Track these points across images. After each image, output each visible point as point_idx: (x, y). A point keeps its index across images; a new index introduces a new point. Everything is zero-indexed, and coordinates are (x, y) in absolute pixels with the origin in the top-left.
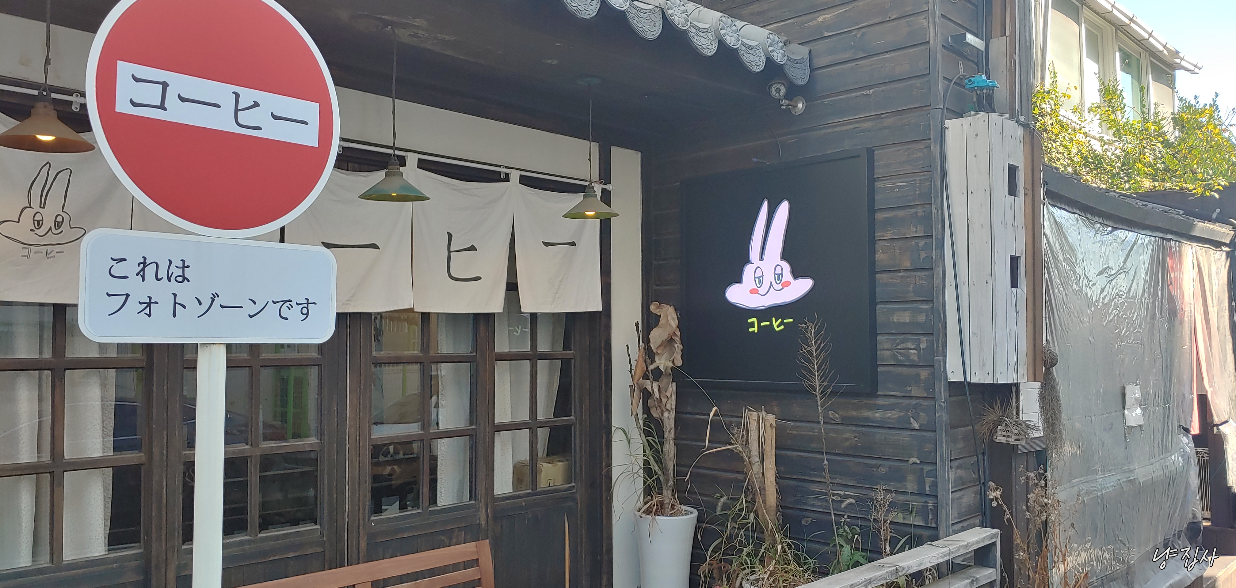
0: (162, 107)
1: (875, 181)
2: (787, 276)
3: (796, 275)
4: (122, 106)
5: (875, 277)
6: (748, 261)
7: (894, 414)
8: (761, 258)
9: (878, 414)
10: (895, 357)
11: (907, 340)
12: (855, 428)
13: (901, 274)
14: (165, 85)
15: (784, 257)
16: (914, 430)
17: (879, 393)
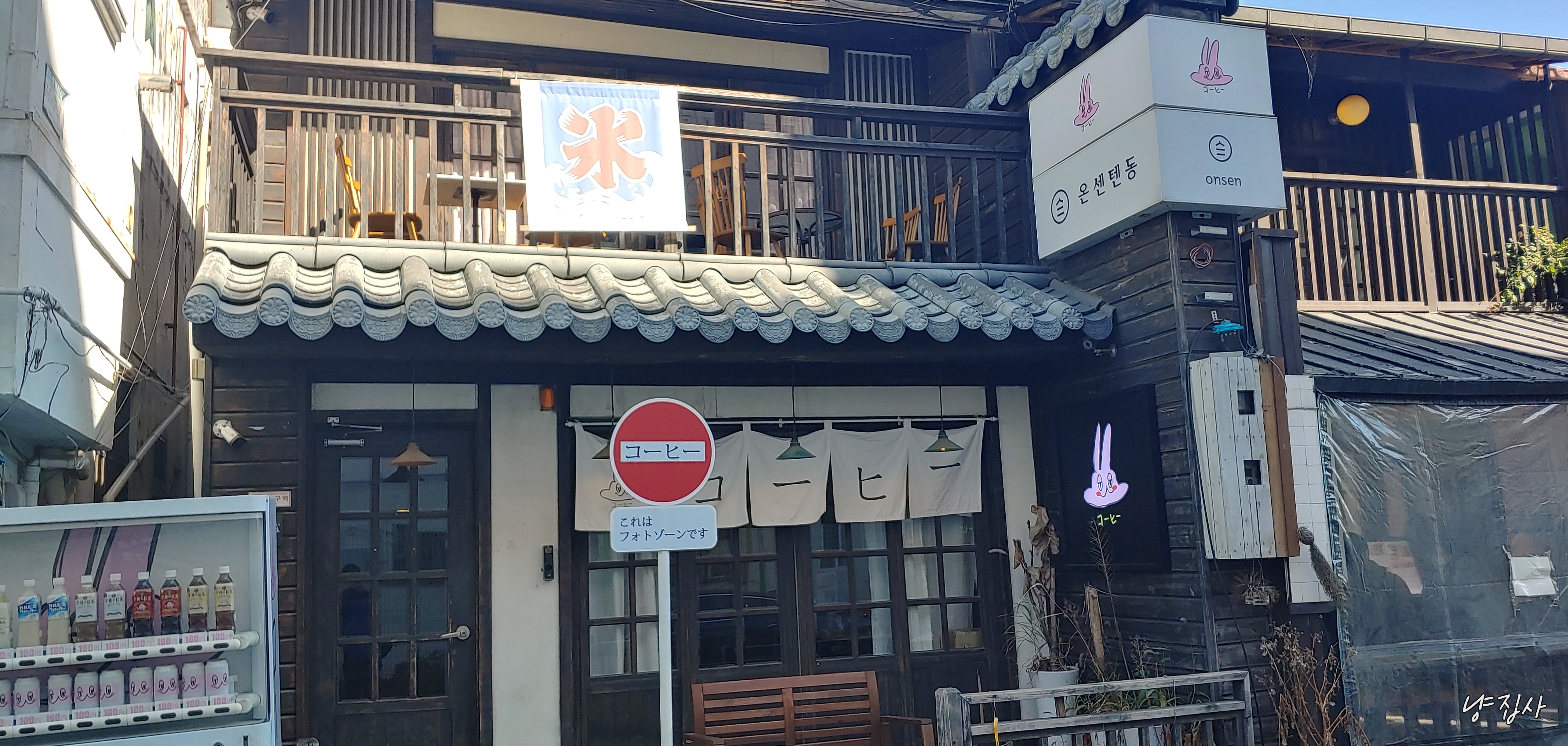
0: (638, 456)
1: (1157, 408)
2: (1115, 482)
3: (1119, 482)
4: (623, 459)
5: (1163, 482)
6: (1093, 471)
7: (1181, 586)
8: (1100, 469)
9: (1173, 586)
10: (1178, 542)
11: (1183, 528)
12: (1163, 598)
13: (1176, 478)
14: (639, 447)
15: (1112, 468)
16: (1192, 597)
17: (1173, 570)
